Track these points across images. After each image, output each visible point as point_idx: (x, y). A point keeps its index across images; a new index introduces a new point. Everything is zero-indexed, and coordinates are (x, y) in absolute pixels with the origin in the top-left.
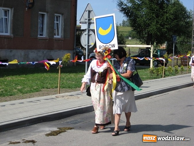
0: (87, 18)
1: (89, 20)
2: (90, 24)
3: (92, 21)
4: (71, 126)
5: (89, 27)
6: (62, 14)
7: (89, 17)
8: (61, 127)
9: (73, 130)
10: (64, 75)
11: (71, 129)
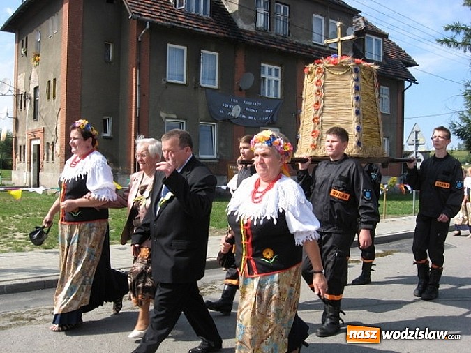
0: (414, 139)
1: (417, 141)
2: (417, 145)
3: (420, 142)
4: (397, 249)
5: (417, 149)
6: (388, 138)
7: (416, 138)
8: (386, 250)
9: (399, 253)
10: (389, 202)
11: (398, 251)
